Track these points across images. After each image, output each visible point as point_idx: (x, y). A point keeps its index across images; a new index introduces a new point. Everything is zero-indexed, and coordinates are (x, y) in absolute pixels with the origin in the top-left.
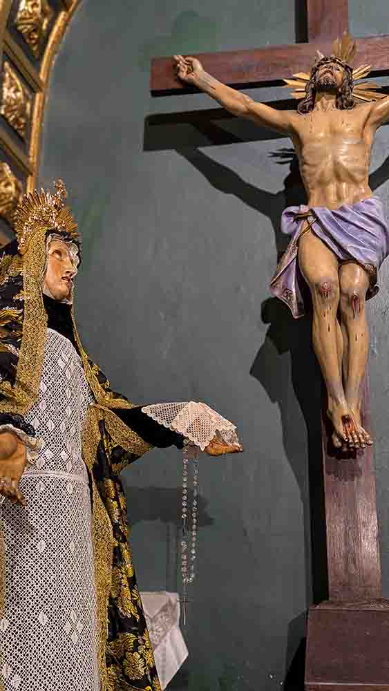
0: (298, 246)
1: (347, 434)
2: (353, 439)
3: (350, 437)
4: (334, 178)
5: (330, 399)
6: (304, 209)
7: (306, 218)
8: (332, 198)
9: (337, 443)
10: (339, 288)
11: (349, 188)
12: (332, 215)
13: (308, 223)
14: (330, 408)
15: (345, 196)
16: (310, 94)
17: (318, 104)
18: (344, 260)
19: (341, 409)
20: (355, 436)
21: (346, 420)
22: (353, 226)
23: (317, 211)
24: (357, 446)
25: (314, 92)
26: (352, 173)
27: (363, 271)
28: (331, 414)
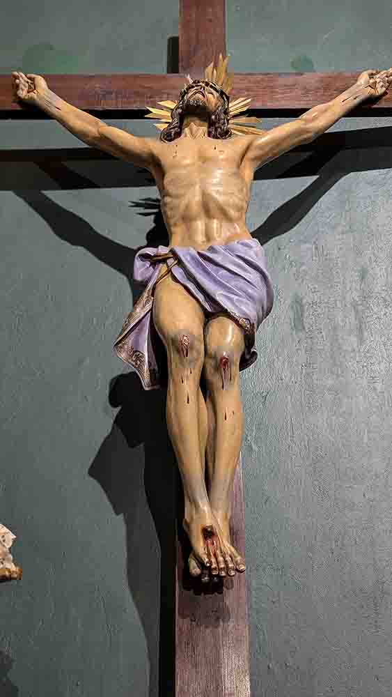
0: (153, 296)
1: (209, 555)
2: (218, 563)
3: (213, 560)
4: (202, 214)
5: (187, 503)
6: (163, 250)
7: (164, 260)
8: (200, 238)
9: (195, 569)
10: (203, 347)
11: (221, 226)
12: (198, 256)
13: (168, 267)
14: (186, 517)
15: (215, 235)
16: (176, 120)
17: (187, 130)
18: (212, 312)
19: (202, 517)
20: (221, 559)
21: (208, 534)
22: (225, 271)
23: (180, 252)
24: (223, 574)
25: (182, 118)
26: (226, 207)
27: (237, 328)
28: (188, 525)
